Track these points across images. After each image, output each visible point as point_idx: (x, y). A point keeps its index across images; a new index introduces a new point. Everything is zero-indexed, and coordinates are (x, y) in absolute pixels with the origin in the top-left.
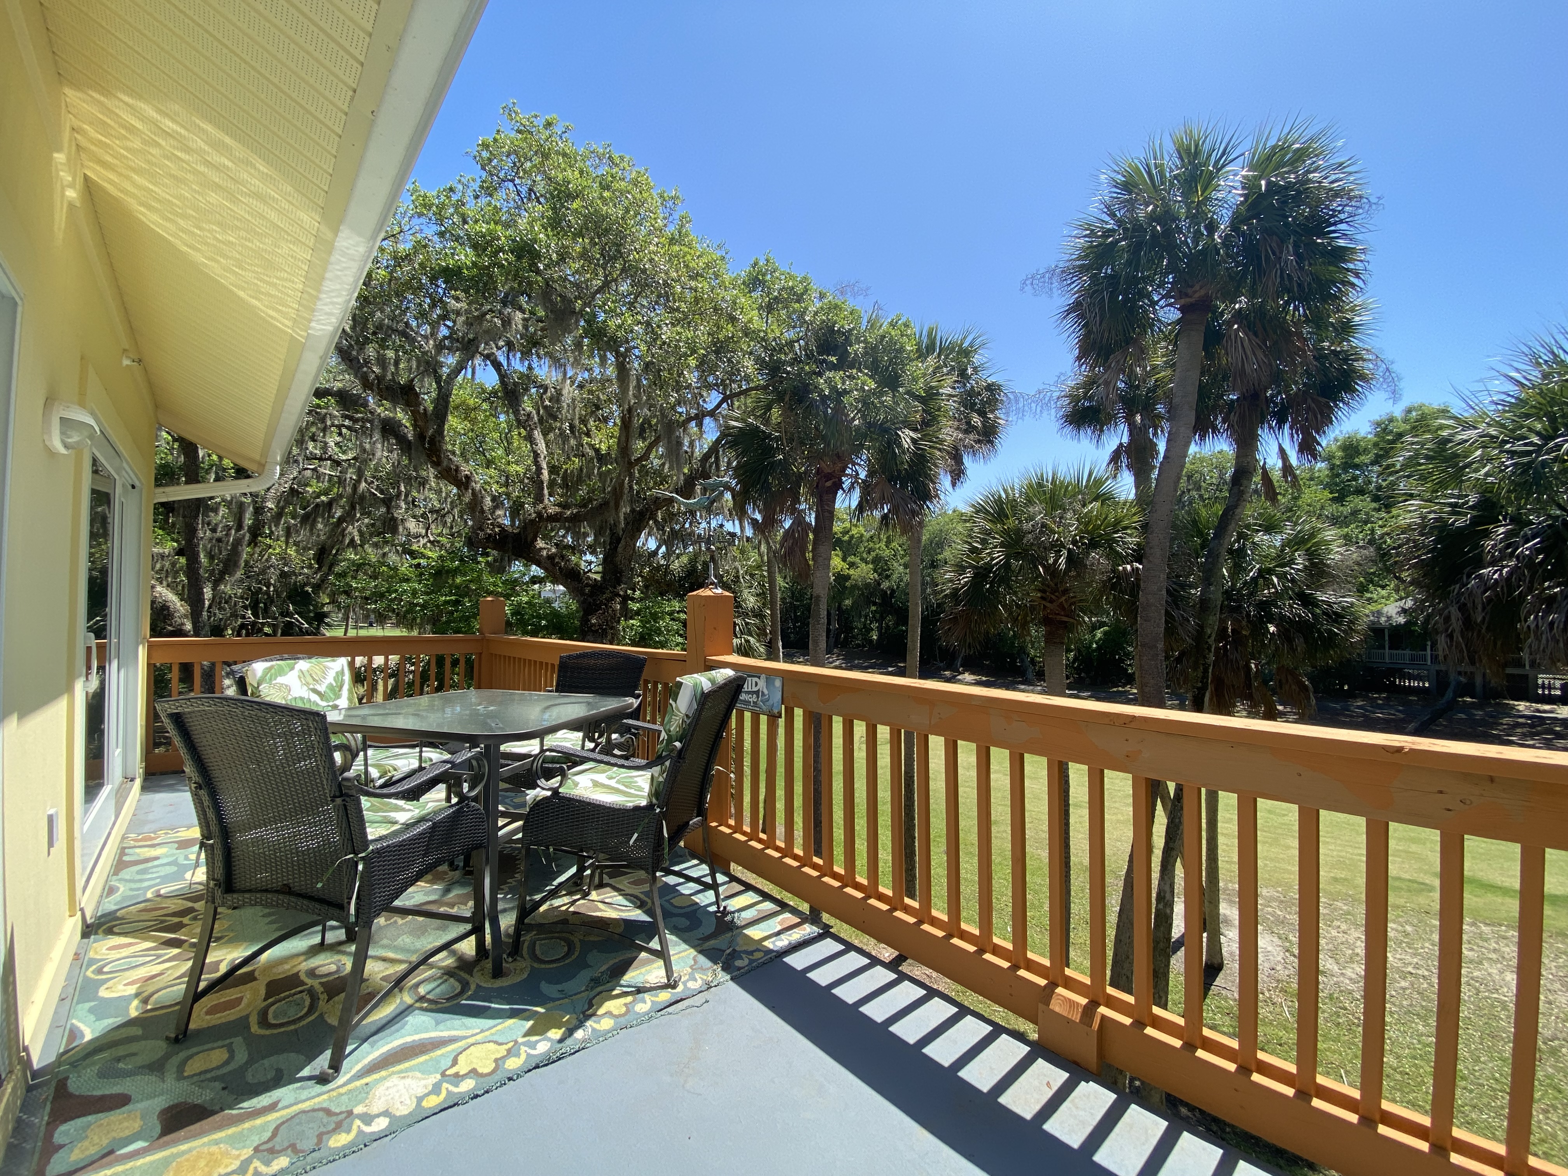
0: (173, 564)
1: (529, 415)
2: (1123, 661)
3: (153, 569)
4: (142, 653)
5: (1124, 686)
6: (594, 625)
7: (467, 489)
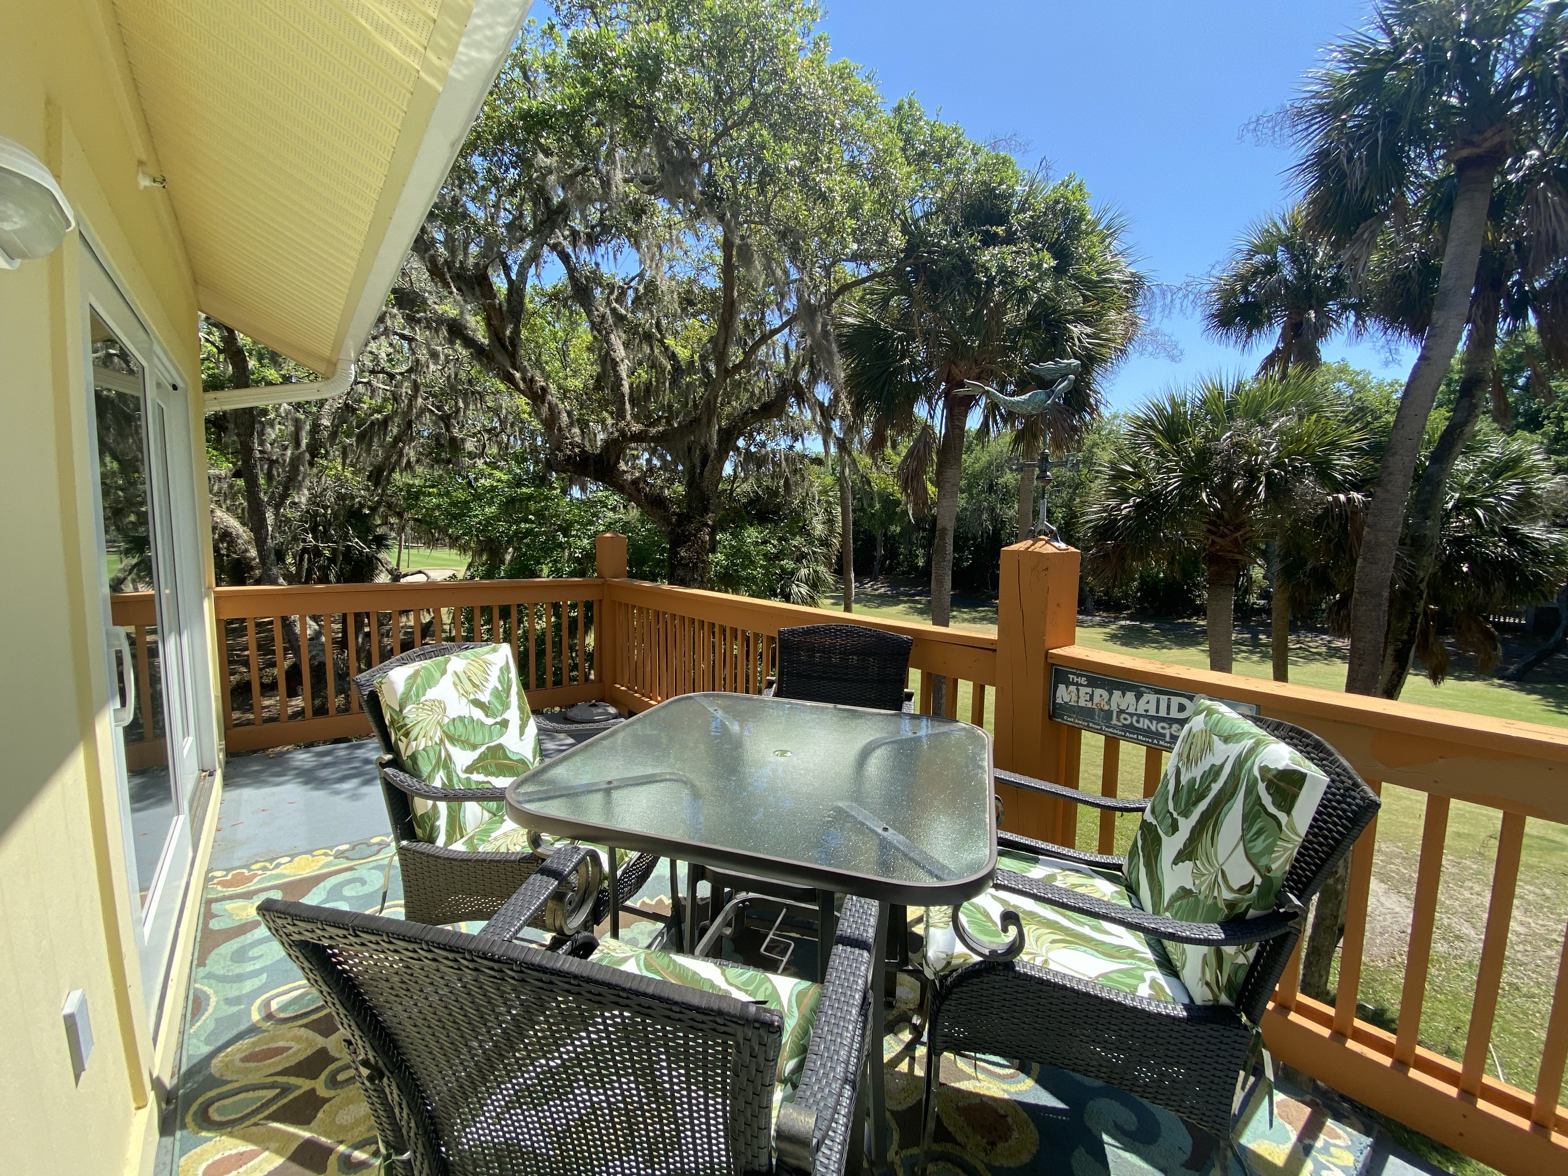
0: (231, 486)
1: (603, 316)
2: (1191, 592)
3: (211, 491)
4: (208, 606)
5: (1190, 617)
6: (682, 558)
7: (543, 402)
